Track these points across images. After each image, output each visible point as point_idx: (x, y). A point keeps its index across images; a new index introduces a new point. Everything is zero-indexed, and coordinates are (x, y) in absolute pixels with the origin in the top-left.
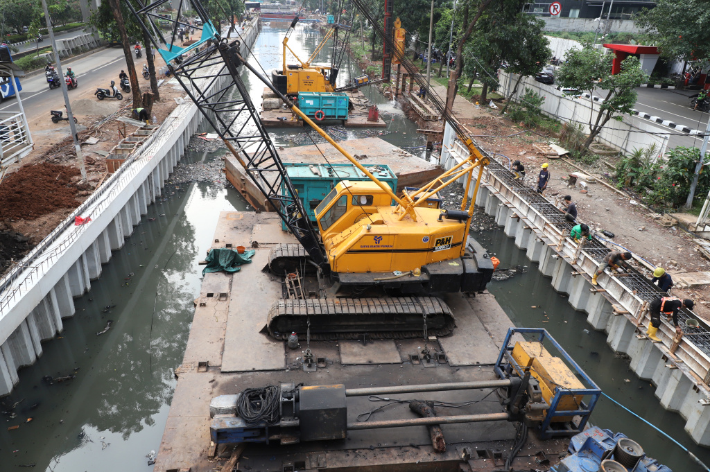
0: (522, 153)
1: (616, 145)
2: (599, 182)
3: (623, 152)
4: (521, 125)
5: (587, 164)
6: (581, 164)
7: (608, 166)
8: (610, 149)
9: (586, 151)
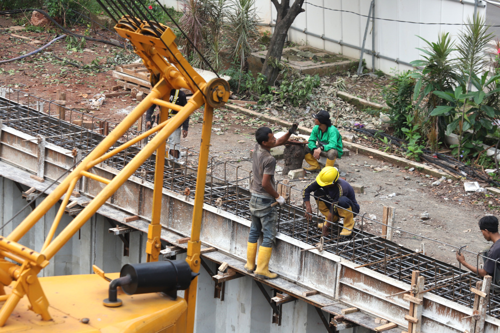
0: (95, 103)
1: (341, 44)
2: (353, 150)
3: (368, 59)
4: (36, 21)
5: (295, 105)
6: (279, 109)
7: (351, 101)
8: (329, 57)
9: (278, 69)
